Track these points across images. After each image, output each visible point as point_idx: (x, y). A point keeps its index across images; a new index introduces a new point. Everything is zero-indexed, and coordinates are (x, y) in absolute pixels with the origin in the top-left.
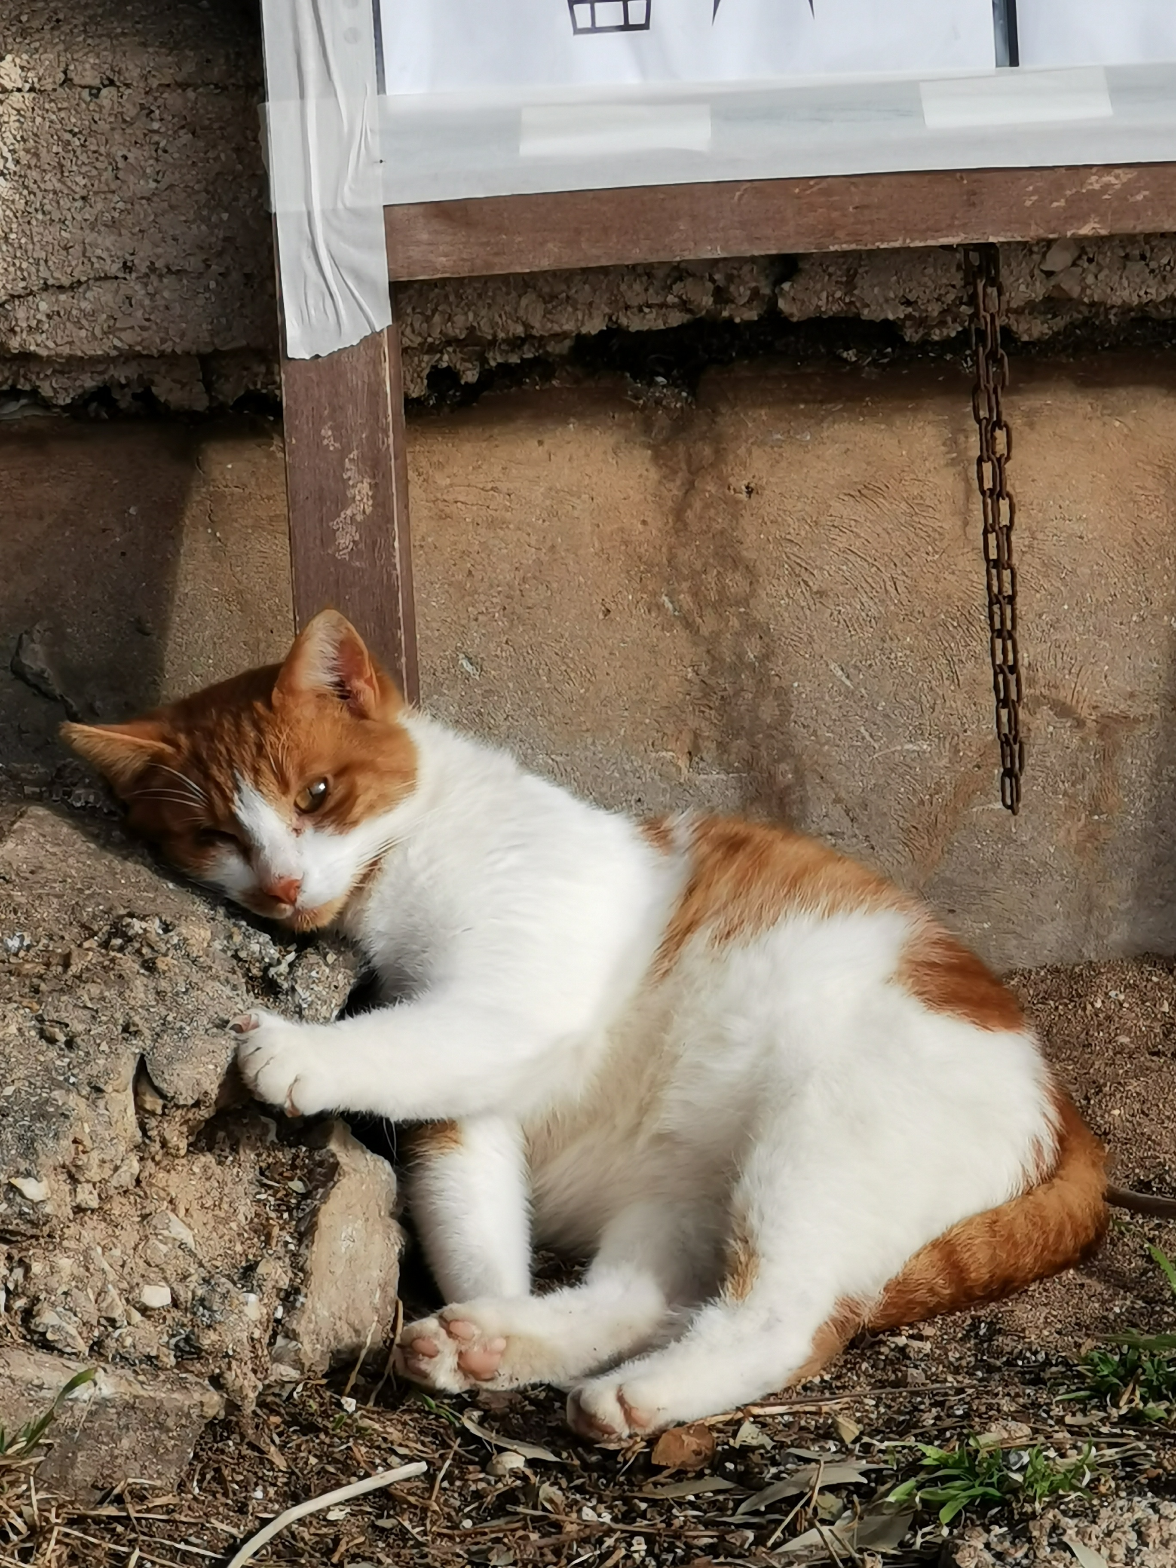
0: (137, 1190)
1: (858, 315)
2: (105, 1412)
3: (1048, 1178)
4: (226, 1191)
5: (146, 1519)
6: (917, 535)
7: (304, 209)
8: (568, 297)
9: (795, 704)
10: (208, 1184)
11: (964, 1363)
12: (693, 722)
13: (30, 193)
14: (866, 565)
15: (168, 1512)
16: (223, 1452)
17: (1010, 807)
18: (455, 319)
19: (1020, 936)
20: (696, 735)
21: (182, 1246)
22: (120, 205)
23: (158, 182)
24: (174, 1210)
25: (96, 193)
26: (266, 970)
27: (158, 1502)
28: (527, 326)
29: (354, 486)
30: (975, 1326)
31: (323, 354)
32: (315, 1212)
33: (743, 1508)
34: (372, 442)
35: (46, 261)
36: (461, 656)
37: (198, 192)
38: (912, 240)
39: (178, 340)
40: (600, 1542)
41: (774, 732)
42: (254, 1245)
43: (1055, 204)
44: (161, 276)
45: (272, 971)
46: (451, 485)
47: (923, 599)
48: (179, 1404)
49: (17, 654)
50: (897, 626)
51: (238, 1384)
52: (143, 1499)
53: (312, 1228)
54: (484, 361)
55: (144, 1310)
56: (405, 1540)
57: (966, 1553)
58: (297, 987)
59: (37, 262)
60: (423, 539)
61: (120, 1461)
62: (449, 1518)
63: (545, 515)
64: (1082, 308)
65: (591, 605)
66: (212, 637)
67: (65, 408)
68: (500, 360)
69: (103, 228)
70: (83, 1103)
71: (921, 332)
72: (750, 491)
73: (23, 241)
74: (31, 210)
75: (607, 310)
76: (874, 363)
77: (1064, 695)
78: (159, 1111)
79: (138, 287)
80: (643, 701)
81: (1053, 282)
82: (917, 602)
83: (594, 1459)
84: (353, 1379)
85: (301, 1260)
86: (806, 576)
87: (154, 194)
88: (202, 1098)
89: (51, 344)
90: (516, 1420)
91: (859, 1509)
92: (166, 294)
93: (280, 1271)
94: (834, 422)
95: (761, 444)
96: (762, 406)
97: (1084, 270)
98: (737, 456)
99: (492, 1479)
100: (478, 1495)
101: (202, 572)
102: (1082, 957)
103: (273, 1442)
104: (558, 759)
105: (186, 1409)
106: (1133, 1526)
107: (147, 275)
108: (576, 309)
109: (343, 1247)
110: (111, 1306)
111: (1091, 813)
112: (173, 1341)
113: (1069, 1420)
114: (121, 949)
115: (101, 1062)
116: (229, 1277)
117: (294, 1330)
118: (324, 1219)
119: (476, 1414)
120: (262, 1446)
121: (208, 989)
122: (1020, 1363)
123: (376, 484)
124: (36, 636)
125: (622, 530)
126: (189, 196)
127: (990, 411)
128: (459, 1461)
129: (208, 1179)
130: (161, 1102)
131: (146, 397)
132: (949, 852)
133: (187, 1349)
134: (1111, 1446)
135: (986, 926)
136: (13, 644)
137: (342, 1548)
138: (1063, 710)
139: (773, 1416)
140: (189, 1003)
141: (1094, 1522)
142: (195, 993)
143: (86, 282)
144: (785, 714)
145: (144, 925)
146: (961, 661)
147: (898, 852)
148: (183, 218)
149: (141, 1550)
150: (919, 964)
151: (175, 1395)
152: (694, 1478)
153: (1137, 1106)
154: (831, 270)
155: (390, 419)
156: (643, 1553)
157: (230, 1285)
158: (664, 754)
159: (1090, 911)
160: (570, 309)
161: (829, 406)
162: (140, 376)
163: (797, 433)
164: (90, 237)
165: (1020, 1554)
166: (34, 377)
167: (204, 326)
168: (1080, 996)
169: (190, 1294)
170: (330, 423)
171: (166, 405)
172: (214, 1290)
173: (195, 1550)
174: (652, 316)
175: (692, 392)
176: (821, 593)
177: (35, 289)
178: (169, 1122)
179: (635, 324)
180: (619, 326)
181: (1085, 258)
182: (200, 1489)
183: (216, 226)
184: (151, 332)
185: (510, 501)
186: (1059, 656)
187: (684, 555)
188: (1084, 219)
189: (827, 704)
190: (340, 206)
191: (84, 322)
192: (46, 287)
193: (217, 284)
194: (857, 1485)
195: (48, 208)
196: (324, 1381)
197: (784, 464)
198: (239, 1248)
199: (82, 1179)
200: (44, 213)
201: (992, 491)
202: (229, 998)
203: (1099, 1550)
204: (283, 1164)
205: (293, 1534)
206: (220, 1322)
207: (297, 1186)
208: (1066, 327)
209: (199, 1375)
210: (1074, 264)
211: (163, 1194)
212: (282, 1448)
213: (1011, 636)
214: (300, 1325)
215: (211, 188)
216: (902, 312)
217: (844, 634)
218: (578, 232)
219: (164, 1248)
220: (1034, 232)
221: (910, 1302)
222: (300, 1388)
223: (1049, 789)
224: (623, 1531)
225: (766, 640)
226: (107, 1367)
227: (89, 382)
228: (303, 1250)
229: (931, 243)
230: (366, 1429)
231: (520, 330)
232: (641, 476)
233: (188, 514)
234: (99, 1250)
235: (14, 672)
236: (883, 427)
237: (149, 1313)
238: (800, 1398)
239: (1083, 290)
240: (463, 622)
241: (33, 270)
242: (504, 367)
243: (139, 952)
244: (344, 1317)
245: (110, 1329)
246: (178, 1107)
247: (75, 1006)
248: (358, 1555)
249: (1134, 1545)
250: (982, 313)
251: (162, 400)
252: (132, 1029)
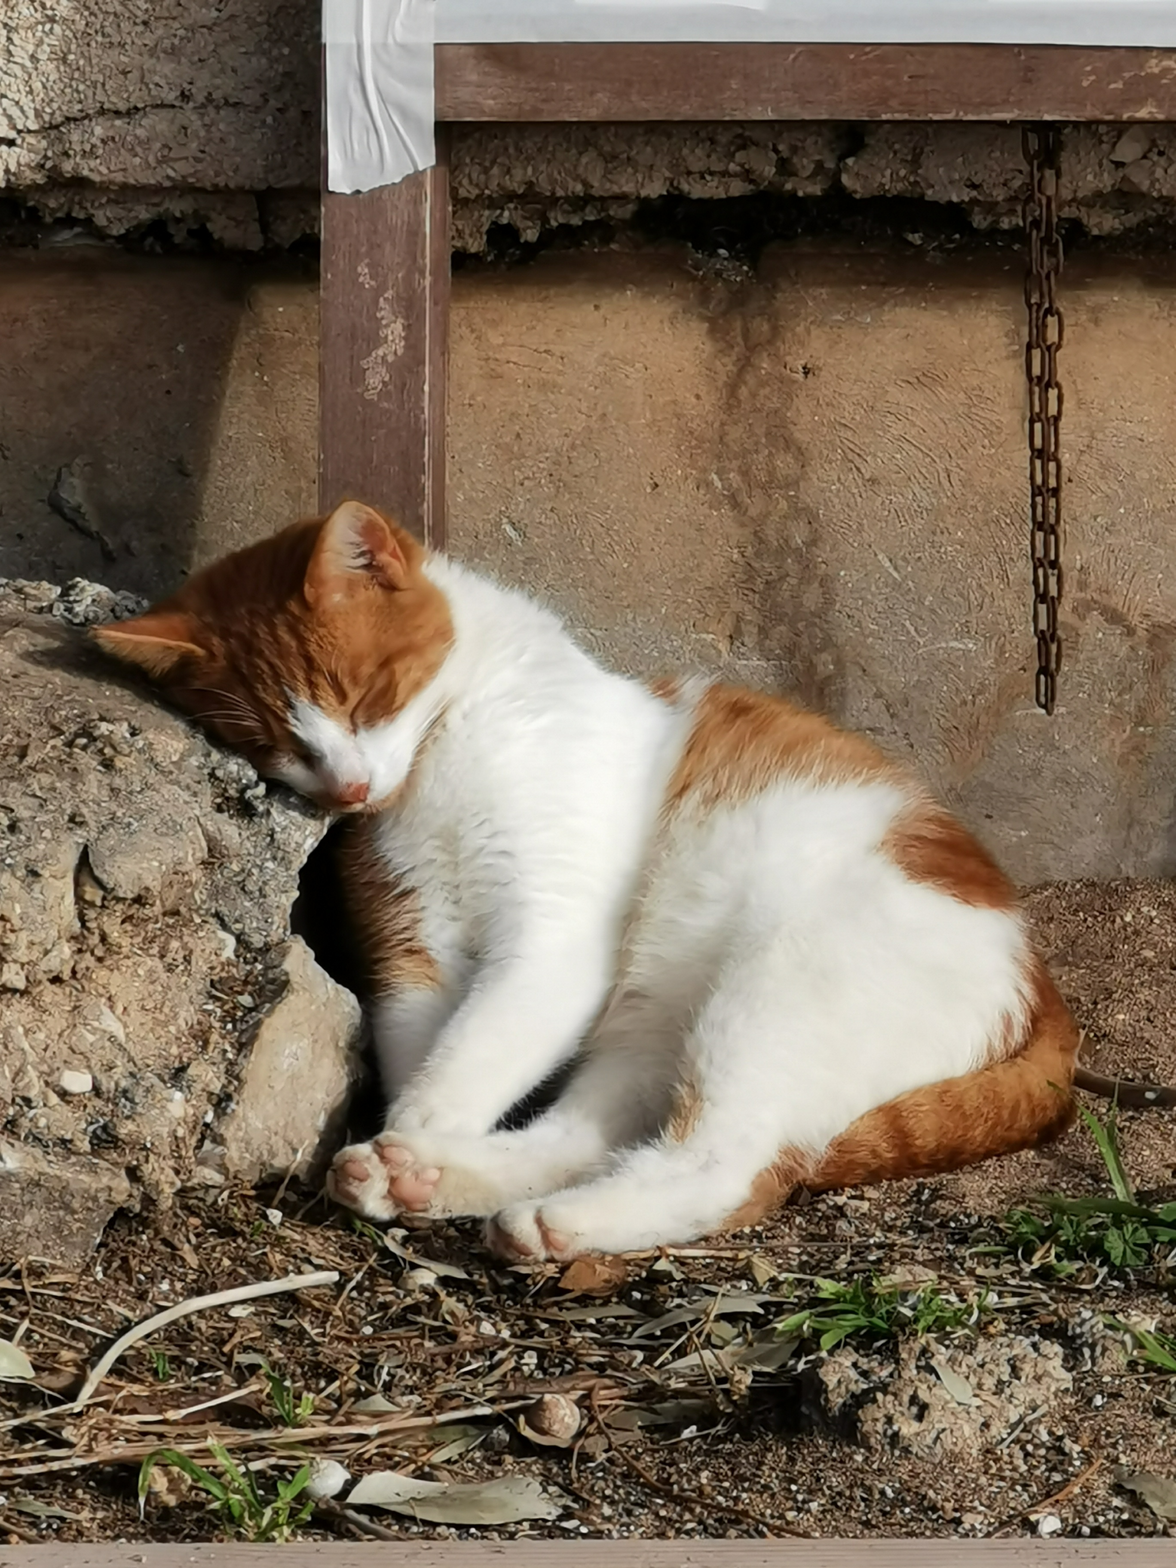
0: (74, 982)
1: (923, 195)
2: (9, 1186)
3: (1014, 1055)
4: (170, 996)
5: (42, 1295)
6: (974, 427)
7: (354, 41)
8: (629, 158)
9: (841, 593)
10: (151, 987)
11: (899, 1223)
12: (737, 605)
13: (91, 14)
14: (920, 455)
15: (63, 1291)
16: (134, 1244)
17: (1044, 707)
18: (513, 172)
19: (1057, 847)
20: (739, 619)
21: (112, 1038)
22: (181, 32)
23: (219, 11)
24: (111, 1007)
25: (157, 19)
26: (242, 791)
27: (55, 1279)
28: (586, 184)
29: (387, 326)
30: (918, 1192)
31: (364, 189)
32: (258, 1024)
33: (639, 1332)
34: (408, 280)
35: (103, 85)
36: (505, 520)
37: (260, 25)
38: (966, 114)
39: (231, 174)
40: (493, 1354)
41: (817, 620)
42: (190, 1049)
43: (1112, 86)
44: (218, 108)
45: (249, 793)
46: (504, 345)
47: (976, 493)
48: (86, 1186)
49: (56, 487)
50: (949, 519)
51: (155, 1177)
52: (40, 1275)
53: (254, 1038)
54: (545, 220)
55: (64, 1095)
56: (301, 1340)
57: (830, 1368)
58: (272, 810)
59: (94, 84)
60: (472, 397)
61: (22, 1237)
62: (351, 1323)
63: (597, 382)
64: (1156, 206)
65: (640, 476)
66: (253, 484)
67: (119, 239)
68: (561, 220)
69: (162, 55)
70: (16, 885)
71: (990, 219)
72: (806, 371)
73: (81, 62)
74: (92, 32)
75: (668, 174)
76: (939, 247)
77: (1116, 601)
78: (98, 903)
79: (194, 117)
80: (686, 580)
81: (1120, 174)
82: (970, 496)
83: (506, 1282)
84: (281, 1193)
85: (237, 1069)
86: (858, 461)
87: (215, 24)
88: (143, 893)
89: (104, 170)
90: (439, 1244)
91: (750, 1336)
92: (222, 126)
93: (211, 1074)
94: (896, 305)
95: (821, 324)
96: (822, 285)
97: (1154, 164)
98: (794, 334)
99: (402, 1293)
100: (385, 1306)
101: (246, 416)
102: (1120, 872)
103: (189, 1241)
104: (598, 633)
105: (92, 1192)
106: (1009, 1360)
107: (203, 106)
108: (636, 171)
109: (285, 1063)
110: (28, 1086)
111: (1138, 724)
112: (91, 1128)
113: (980, 1271)
114: (84, 748)
115: (42, 847)
116: (159, 1076)
117: (221, 1135)
118: (266, 1033)
119: (400, 1233)
120: (176, 1242)
121: (164, 791)
122: (953, 1225)
123: (409, 326)
124: (76, 470)
125: (674, 402)
126: (250, 28)
127: (1042, 296)
128: (372, 1273)
129: (153, 983)
130: (101, 893)
131: (201, 234)
132: (990, 756)
133: (104, 1137)
134: (1015, 1295)
135: (1023, 834)
136: (53, 477)
137: (236, 1339)
138: (1114, 617)
139: (695, 1258)
140: (142, 802)
141: (970, 1354)
142: (149, 793)
143: (144, 108)
144: (829, 602)
145: (111, 727)
146: (1011, 559)
147: (938, 752)
148: (243, 50)
149: (31, 1322)
150: (910, 837)
151: (81, 1177)
152: (602, 1305)
153: (1144, 1013)
154: (897, 146)
155: (428, 260)
156: (533, 1367)
157: (156, 1081)
158: (704, 636)
159: (1130, 826)
160: (630, 170)
161: (893, 289)
162: (196, 211)
163: (856, 314)
164: (149, 63)
165: (884, 1373)
166: (88, 205)
167: (259, 162)
168: (1111, 910)
169: (113, 1085)
170: (367, 261)
171: (220, 241)
172: (138, 1084)
173: (87, 1328)
174: (715, 184)
175: (753, 267)
176: (873, 481)
177: (91, 112)
178: (109, 915)
179: (696, 190)
180: (681, 191)
181: (1156, 150)
182: (105, 1275)
183: (277, 60)
184: (205, 164)
185: (563, 365)
186: (1112, 561)
187: (735, 433)
188: (1141, 102)
189: (873, 595)
190: (390, 41)
191: (138, 149)
192: (102, 112)
193: (274, 120)
194: (755, 1315)
195: (108, 30)
196: (252, 1193)
197: (843, 345)
198: (174, 1050)
199: (9, 958)
200: (103, 35)
201: (1040, 379)
202: (186, 803)
203: (967, 1378)
204: (236, 979)
205: (191, 1325)
206: (141, 1114)
207: (246, 1000)
208: (1138, 225)
209: (115, 1164)
210: (1145, 157)
211: (101, 990)
212: (196, 1248)
213: (1053, 530)
214: (228, 1131)
215: (272, 21)
216: (967, 195)
217: (894, 524)
218: (629, 84)
219: (91, 1038)
220: (1088, 113)
221: (851, 1162)
222: (226, 1194)
223: (1095, 697)
224: (517, 1346)
225: (815, 525)
226: (16, 1143)
227: (144, 214)
228: (240, 1059)
229: (985, 117)
230: (284, 1238)
231: (579, 188)
232: (697, 348)
233: (236, 355)
234: (21, 1030)
235: (51, 505)
236: (945, 313)
237: (68, 1098)
238: (730, 1245)
239: (1152, 184)
240: (509, 486)
241: (90, 93)
242: (565, 228)
243: (101, 751)
244: (281, 1132)
245: (25, 1109)
246: (119, 900)
247: (24, 793)
248: (250, 1347)
249: (1005, 1378)
250: (1037, 195)
251: (216, 236)
252: (78, 819)
